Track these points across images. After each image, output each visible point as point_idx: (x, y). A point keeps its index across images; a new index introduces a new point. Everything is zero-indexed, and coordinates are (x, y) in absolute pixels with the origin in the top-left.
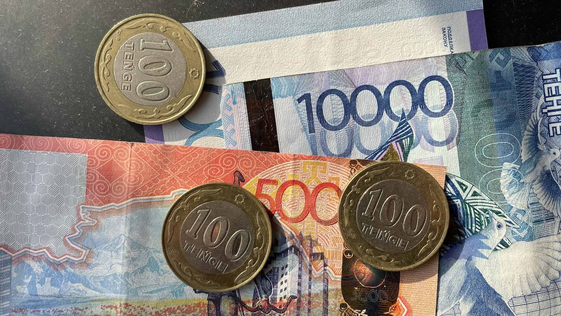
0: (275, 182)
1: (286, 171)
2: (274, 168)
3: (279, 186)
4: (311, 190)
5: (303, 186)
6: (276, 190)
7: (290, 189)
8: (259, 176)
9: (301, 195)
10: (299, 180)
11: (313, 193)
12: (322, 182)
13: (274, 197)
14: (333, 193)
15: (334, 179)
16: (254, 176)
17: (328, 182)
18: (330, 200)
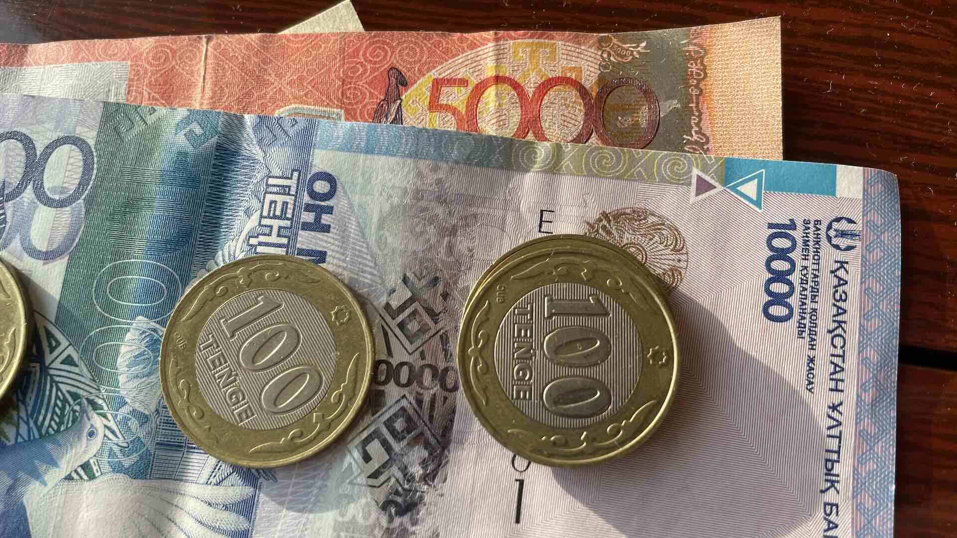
0: (463, 82)
1: (482, 62)
2: (460, 59)
3: (470, 88)
4: (530, 90)
5: (516, 86)
6: (466, 96)
7: (491, 93)
8: (434, 74)
9: (513, 101)
10: (507, 75)
11: (534, 95)
12: (551, 77)
13: (462, 109)
14: (573, 95)
15: (572, 69)
16: (424, 75)
17: (560, 76)
18: (567, 106)
